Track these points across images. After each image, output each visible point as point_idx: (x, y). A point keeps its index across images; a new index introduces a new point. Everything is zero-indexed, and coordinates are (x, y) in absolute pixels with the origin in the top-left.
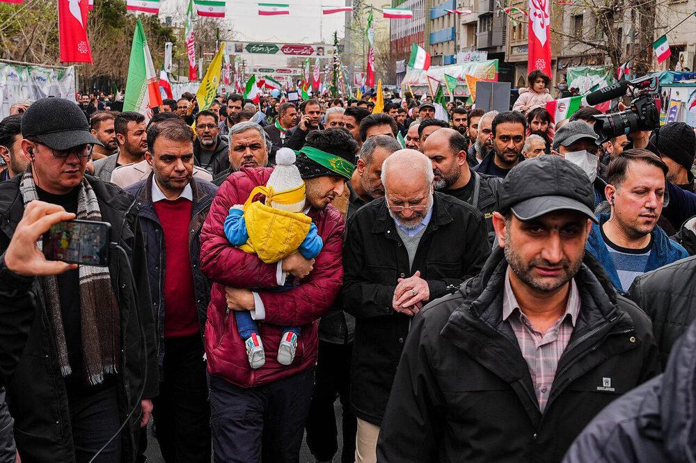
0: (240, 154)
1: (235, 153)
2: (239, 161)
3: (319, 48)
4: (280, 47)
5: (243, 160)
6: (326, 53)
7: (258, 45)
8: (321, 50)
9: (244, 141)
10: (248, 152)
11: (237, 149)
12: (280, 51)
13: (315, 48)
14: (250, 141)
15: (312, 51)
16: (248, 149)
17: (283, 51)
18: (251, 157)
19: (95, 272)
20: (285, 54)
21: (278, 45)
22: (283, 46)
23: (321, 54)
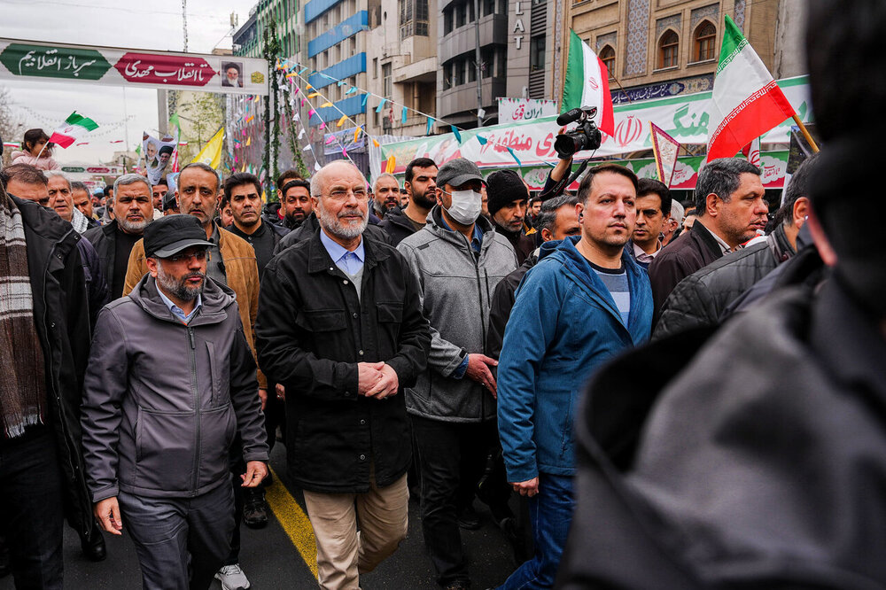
0: (126, 206)
1: (121, 204)
2: (125, 213)
3: (227, 67)
4: (113, 58)
5: (129, 213)
6: (247, 80)
7: (41, 50)
8: (234, 71)
9: (130, 193)
10: (135, 204)
11: (122, 200)
12: (113, 73)
13: (216, 64)
14: (137, 193)
15: (209, 74)
16: (134, 202)
17: (122, 71)
18: (138, 210)
19: (13, 309)
20: (130, 79)
21: (105, 54)
22: (120, 55)
23: (235, 82)
